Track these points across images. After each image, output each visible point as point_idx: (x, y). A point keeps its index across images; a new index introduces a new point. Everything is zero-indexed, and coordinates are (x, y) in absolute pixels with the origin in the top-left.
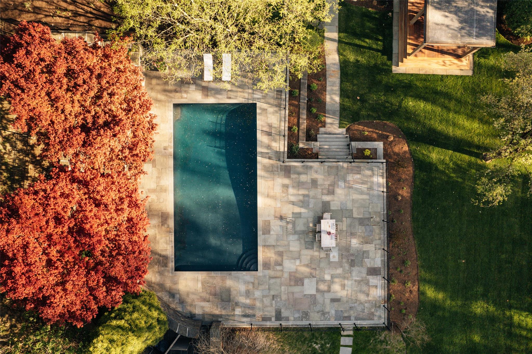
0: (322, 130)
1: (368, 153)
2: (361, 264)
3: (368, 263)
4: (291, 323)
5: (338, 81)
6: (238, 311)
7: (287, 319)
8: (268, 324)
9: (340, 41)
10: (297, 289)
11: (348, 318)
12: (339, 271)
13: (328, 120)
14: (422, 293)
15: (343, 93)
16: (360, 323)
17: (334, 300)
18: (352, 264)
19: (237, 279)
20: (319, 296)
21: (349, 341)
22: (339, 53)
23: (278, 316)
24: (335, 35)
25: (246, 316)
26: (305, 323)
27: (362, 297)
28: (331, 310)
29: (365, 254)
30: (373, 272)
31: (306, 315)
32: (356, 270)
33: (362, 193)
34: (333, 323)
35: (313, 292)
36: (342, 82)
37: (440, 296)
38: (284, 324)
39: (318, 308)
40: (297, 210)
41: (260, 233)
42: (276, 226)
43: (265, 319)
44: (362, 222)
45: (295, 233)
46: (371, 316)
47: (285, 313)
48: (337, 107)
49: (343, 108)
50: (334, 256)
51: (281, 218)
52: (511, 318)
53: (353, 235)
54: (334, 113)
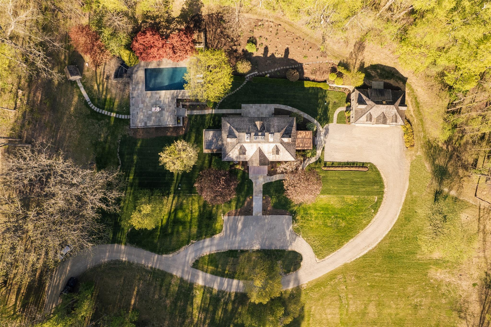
0: (186, 110)
1: (179, 121)
2: (148, 120)
3: (148, 122)
4: (131, 101)
5: (200, 114)
6: (134, 86)
7: (132, 100)
8: (131, 95)
9: (212, 114)
10: (140, 102)
11: (132, 117)
12: (146, 114)
13: (189, 111)
14: (139, 139)
15: (196, 116)
16: (131, 120)
17: (137, 112)
18: (148, 117)
19: (143, 86)
20: (138, 108)
21: (126, 117)
22: (208, 114)
23: (133, 97)
24: (213, 113)
25: (133, 88)
26: (131, 105)
27: (138, 121)
28: (135, 112)
29: (150, 121)
30: (146, 123)
31: (133, 105)
32: (146, 118)
33: (167, 119)
34: (131, 113)
35: (140, 107)
36: (200, 115)
37: (139, 145)
38: (131, 99)
39: (135, 108)
40: (162, 102)
41: (156, 91)
42: (158, 96)
43: (132, 94)
44: (159, 120)
45: (156, 101)
46: (133, 123)
47: (134, 99)
48: (193, 114)
49: (192, 115)
50: (150, 112)
51: (160, 97)
52: (133, 167)
53: (156, 117)
54: (191, 113)
